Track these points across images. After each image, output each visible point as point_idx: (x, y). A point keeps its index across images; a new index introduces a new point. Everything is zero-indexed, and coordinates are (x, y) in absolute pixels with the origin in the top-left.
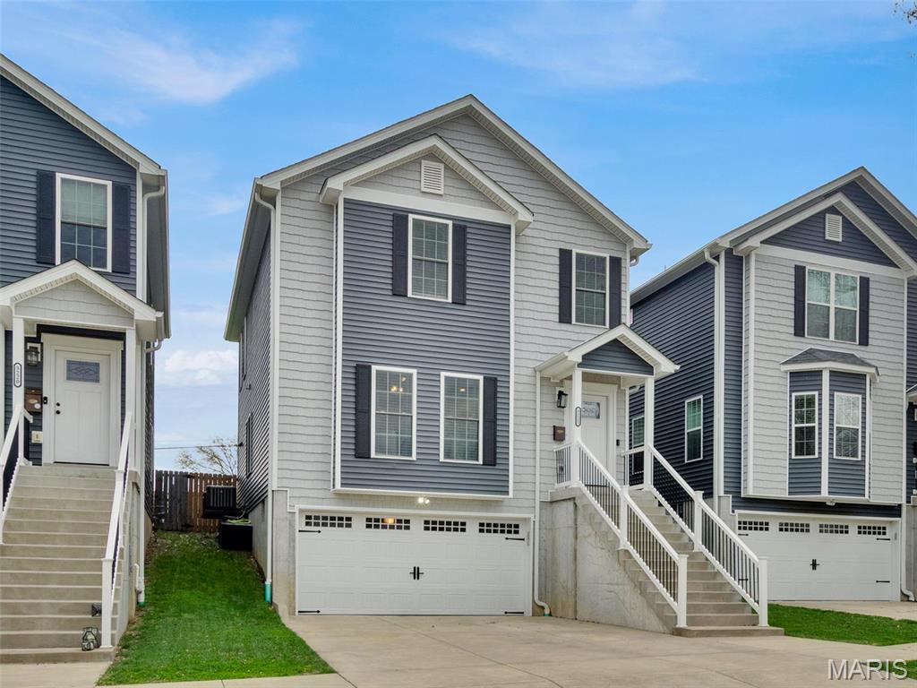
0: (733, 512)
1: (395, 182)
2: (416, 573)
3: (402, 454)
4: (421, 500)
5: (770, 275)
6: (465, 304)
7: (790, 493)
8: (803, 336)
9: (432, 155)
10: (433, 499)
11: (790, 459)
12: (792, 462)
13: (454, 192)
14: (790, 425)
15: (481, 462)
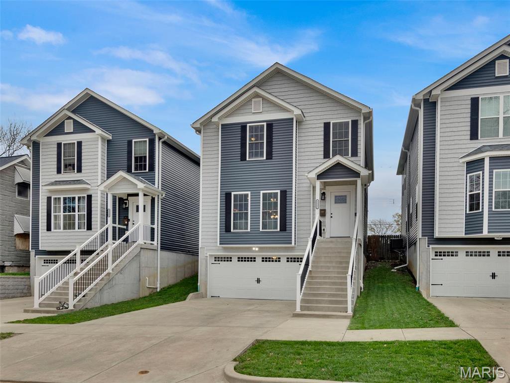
0: (428, 246)
1: (242, 111)
2: (258, 281)
3: (245, 229)
4: (254, 249)
5: (451, 108)
6: (272, 159)
7: (466, 234)
8: (477, 139)
9: (257, 96)
10: (260, 248)
11: (466, 214)
12: (467, 215)
13: (266, 109)
14: (466, 194)
15: (279, 230)
